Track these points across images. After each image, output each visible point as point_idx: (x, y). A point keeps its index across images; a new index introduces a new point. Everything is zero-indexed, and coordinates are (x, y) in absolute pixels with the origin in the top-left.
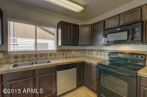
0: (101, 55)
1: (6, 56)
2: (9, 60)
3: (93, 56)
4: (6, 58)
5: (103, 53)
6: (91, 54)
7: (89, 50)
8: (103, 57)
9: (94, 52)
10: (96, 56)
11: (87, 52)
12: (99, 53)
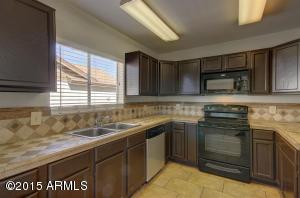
0: (190, 109)
1: (48, 117)
2: (54, 128)
3: (175, 112)
4: (47, 122)
5: (193, 107)
6: (172, 109)
7: (167, 103)
8: (193, 113)
9: (178, 105)
10: (181, 112)
11: (164, 107)
12: (186, 107)
